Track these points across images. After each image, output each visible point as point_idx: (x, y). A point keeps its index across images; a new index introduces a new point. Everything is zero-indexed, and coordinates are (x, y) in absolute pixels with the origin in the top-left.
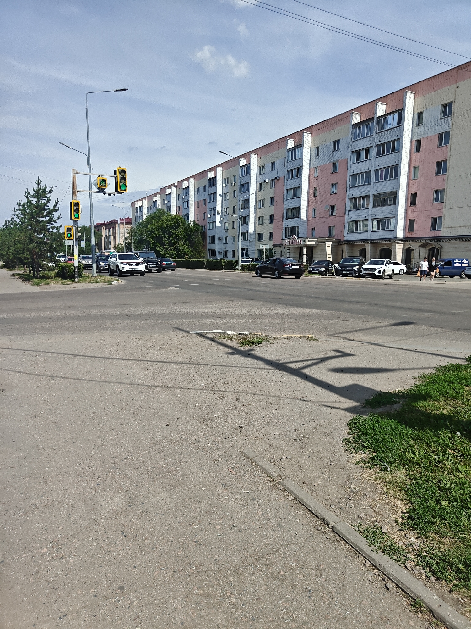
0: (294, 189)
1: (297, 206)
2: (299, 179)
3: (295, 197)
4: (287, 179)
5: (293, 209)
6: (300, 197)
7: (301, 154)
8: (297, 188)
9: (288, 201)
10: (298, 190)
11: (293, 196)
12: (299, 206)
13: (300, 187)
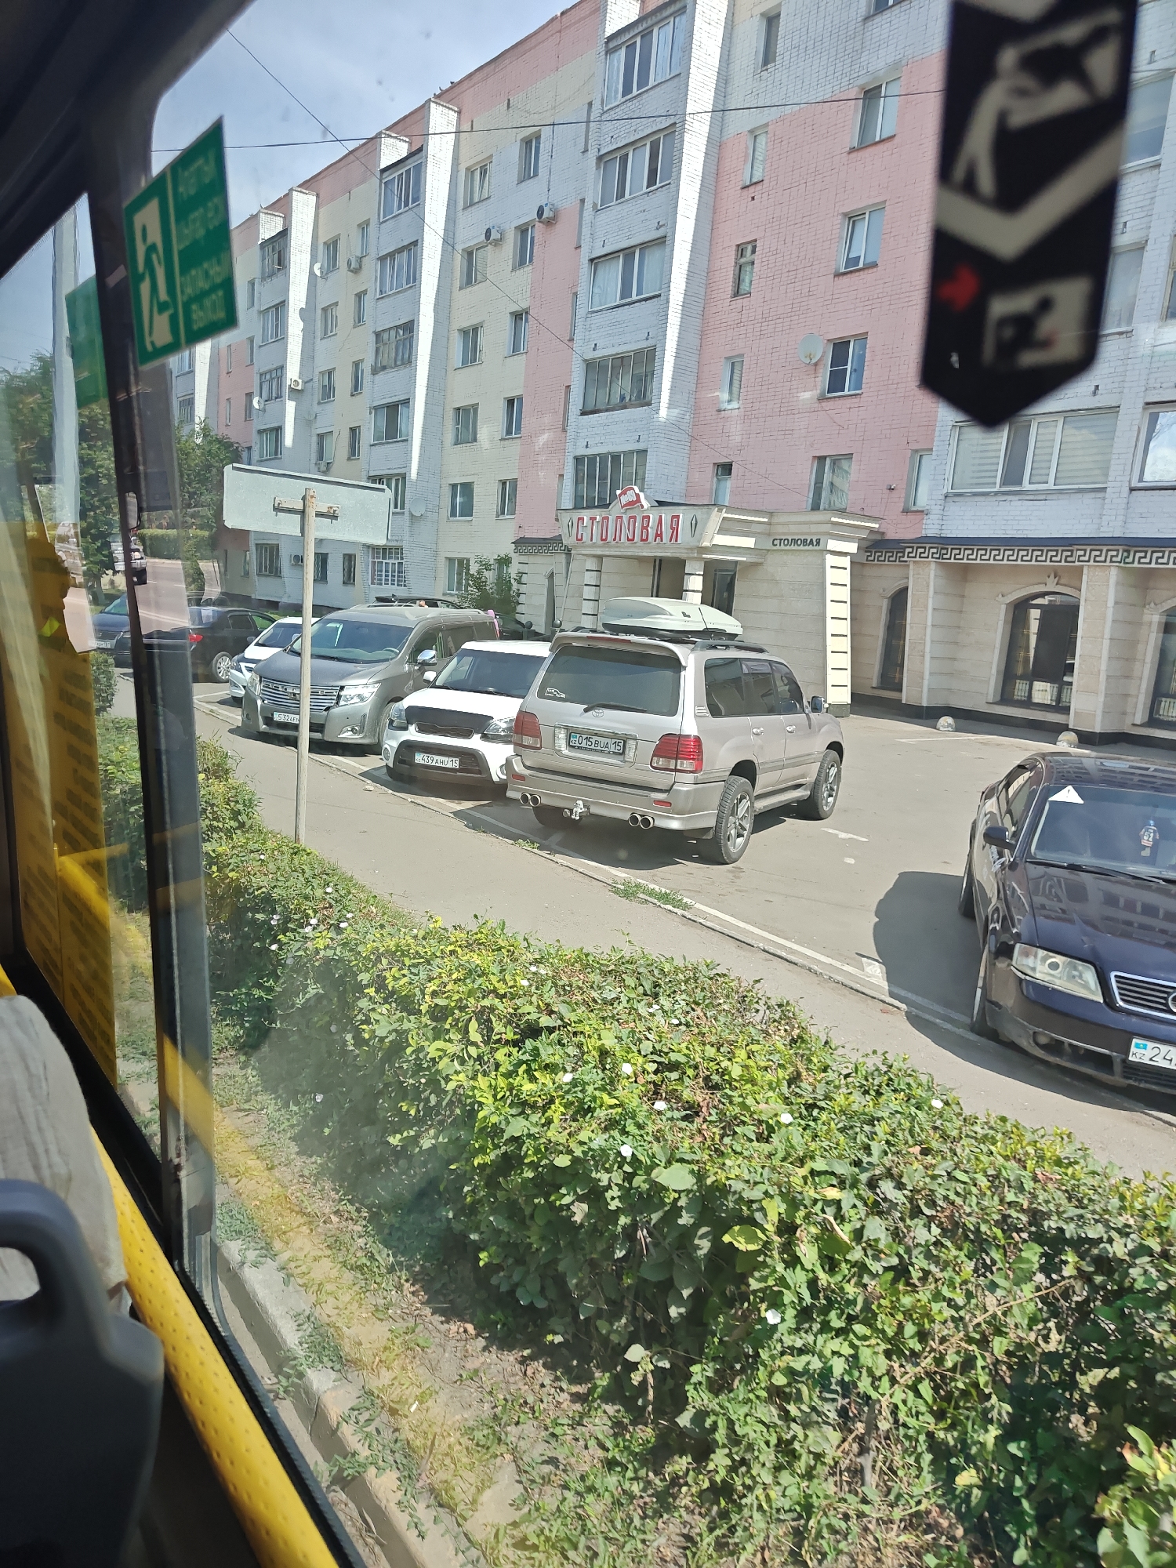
0: (628, 253)
1: (644, 344)
2: (660, 197)
3: (634, 297)
4: (595, 205)
5: (620, 361)
6: (659, 297)
7: (677, 55)
8: (644, 246)
9: (597, 319)
10: (653, 257)
11: (626, 291)
12: (650, 342)
13: (662, 242)
